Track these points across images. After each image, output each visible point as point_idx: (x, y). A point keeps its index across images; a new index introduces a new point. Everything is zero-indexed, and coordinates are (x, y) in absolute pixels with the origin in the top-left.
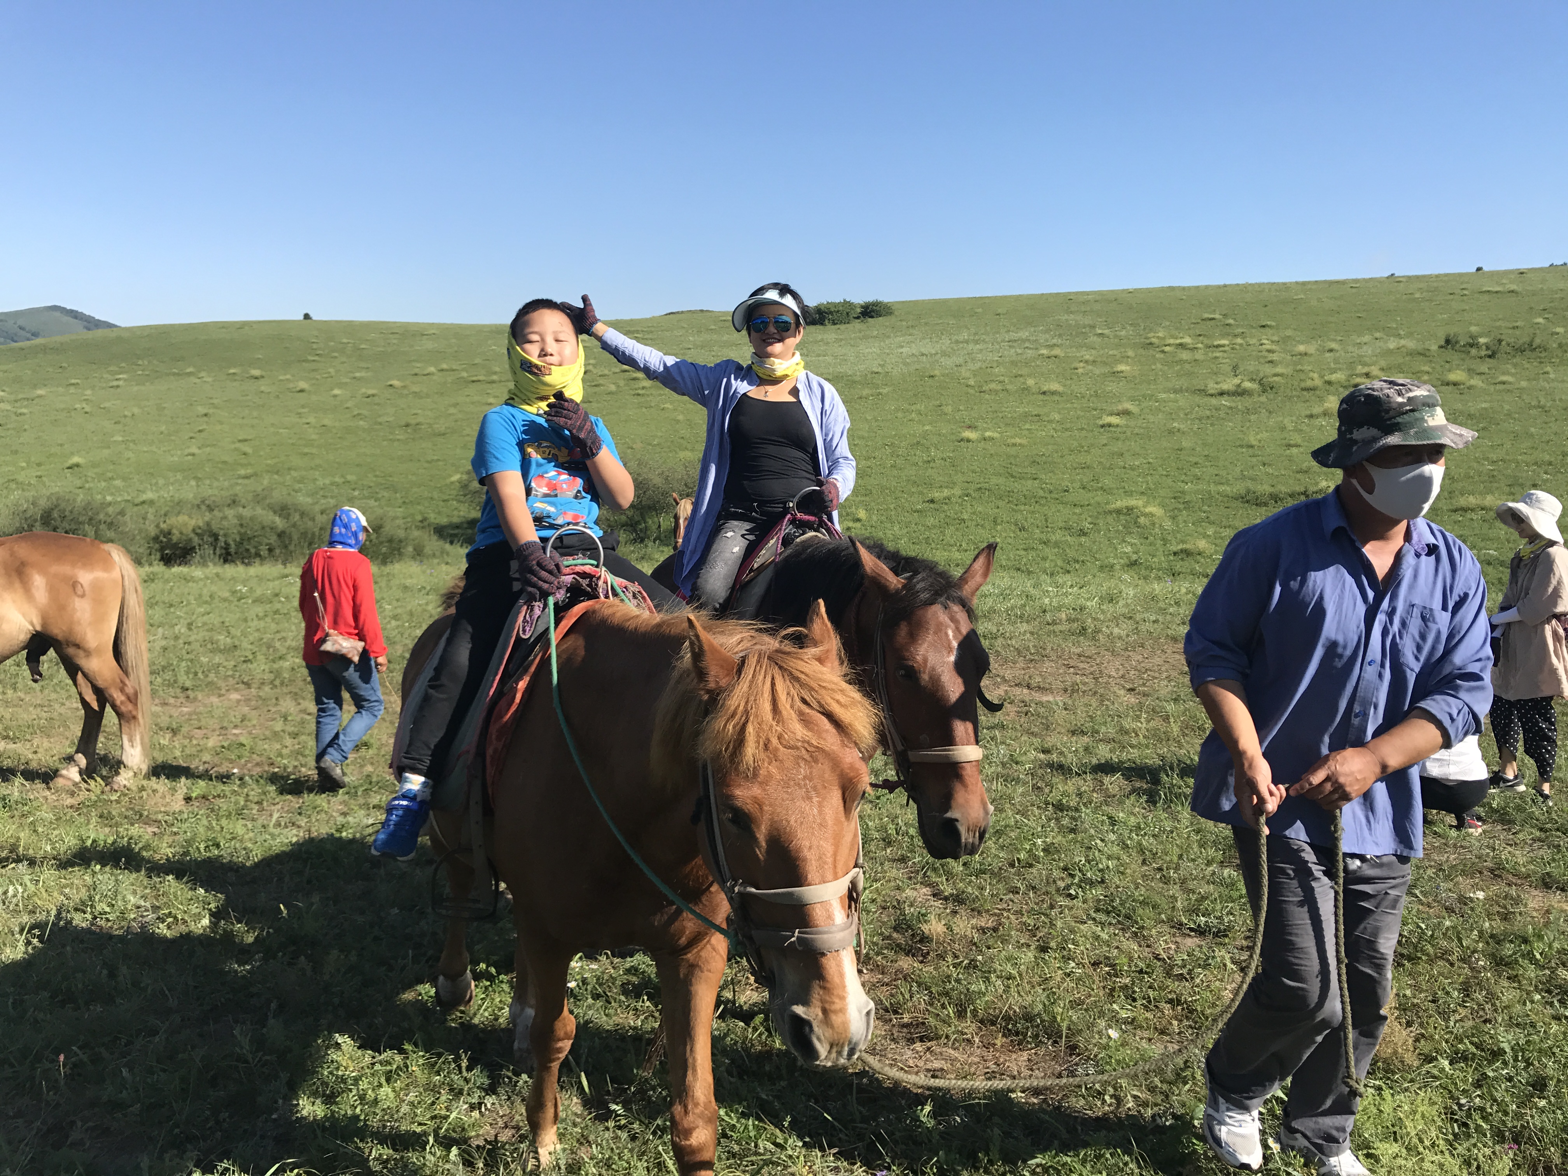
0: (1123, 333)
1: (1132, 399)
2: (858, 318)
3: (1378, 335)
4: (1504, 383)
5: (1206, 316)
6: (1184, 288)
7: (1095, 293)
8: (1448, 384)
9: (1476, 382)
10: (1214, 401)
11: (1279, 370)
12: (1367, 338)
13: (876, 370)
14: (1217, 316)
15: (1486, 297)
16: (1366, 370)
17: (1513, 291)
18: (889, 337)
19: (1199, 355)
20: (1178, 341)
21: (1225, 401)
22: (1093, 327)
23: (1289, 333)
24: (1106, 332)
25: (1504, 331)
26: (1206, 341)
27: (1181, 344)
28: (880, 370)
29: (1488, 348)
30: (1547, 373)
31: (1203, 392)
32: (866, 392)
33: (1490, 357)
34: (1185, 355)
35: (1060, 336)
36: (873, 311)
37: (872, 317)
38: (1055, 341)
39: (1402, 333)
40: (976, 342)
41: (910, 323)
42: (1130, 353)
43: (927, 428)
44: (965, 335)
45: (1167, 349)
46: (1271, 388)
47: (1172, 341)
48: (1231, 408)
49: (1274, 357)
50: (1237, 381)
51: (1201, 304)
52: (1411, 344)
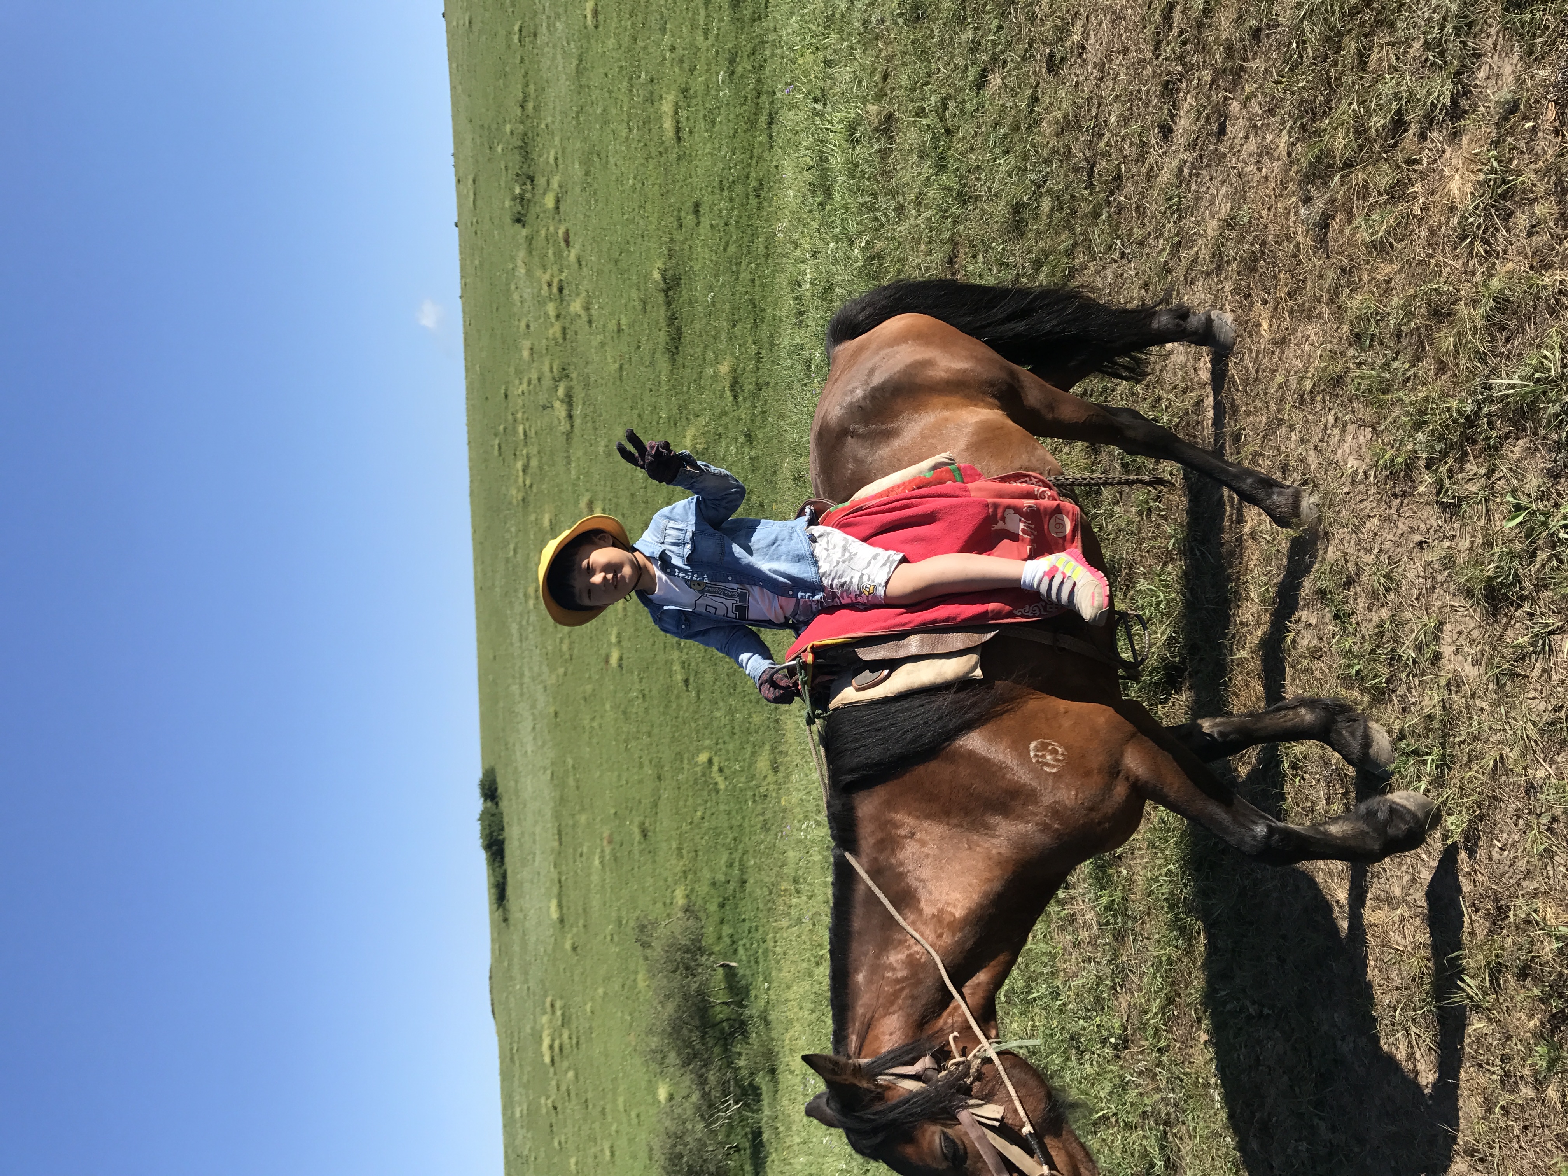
0: (513, 530)
1: (577, 502)
2: (497, 804)
3: (513, 287)
4: (556, 159)
5: (496, 453)
6: (471, 481)
7: (475, 566)
8: (557, 208)
9: (555, 185)
10: (578, 422)
11: (546, 368)
12: (516, 296)
13: (549, 777)
14: (497, 442)
15: (479, 203)
16: (545, 287)
17: (474, 181)
18: (516, 768)
19: (534, 450)
20: (521, 474)
21: (578, 411)
22: (507, 561)
23: (512, 370)
24: (512, 546)
25: (510, 176)
26: (520, 447)
27: (524, 471)
28: (549, 772)
31: (569, 435)
32: (571, 782)
34: (534, 463)
35: (516, 591)
36: (490, 788)
37: (496, 789)
38: (521, 595)
39: (511, 266)
40: (522, 675)
41: (503, 748)
42: (532, 517)
43: (608, 707)
44: (515, 688)
45: (528, 483)
46: (564, 369)
47: (521, 480)
48: (584, 404)
49: (534, 376)
50: (557, 404)
51: (486, 460)
52: (522, 254)
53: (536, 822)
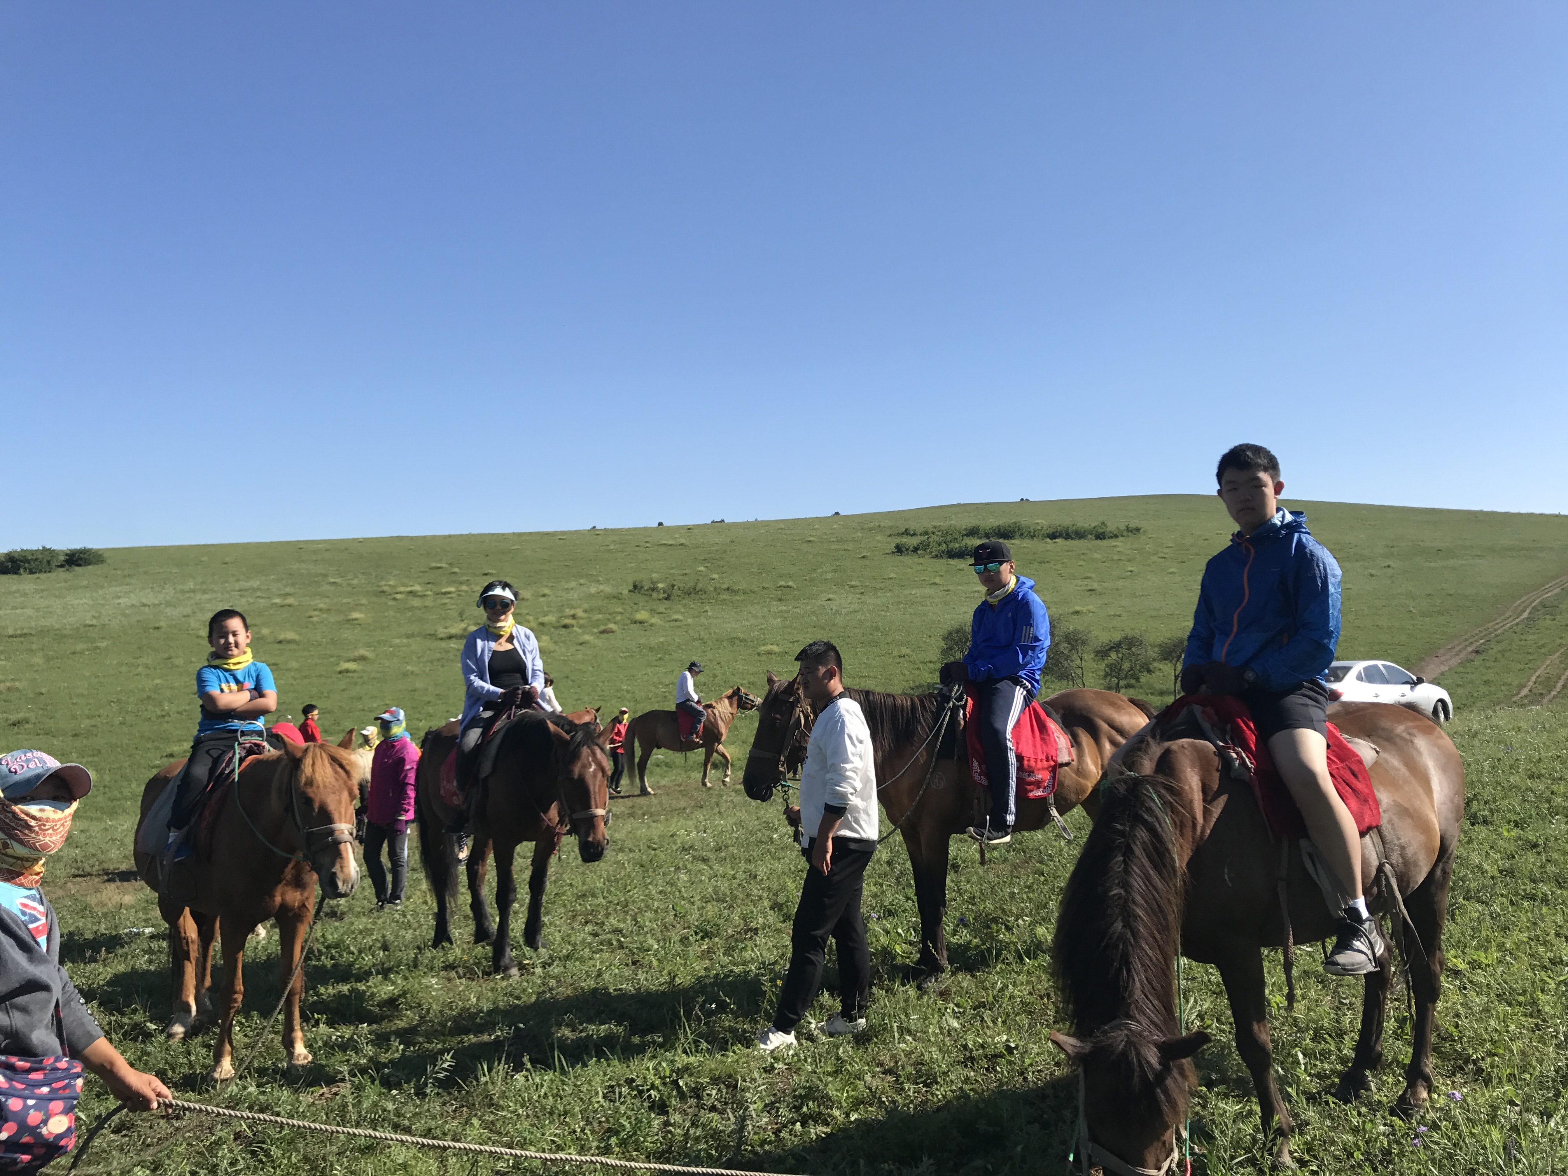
0: (355, 582)
1: (368, 645)
2: (62, 566)
3: (582, 581)
4: (676, 620)
5: (434, 565)
6: (411, 538)
7: (325, 542)
8: (635, 622)
9: (655, 620)
10: (443, 644)
12: (573, 584)
13: (88, 622)
14: (444, 565)
15: (663, 549)
16: (572, 612)
17: (682, 545)
18: (102, 587)
19: (428, 602)
20: (409, 589)
21: (453, 644)
22: (325, 576)
24: (338, 580)
25: (676, 578)
26: (435, 589)
27: (411, 592)
28: (94, 622)
29: (664, 592)
30: (706, 611)
31: (433, 636)
32: (79, 647)
33: (666, 599)
34: (416, 602)
35: (293, 585)
36: (80, 559)
37: (80, 565)
38: (288, 590)
39: (600, 579)
40: (204, 592)
41: (126, 572)
42: (364, 601)
43: (158, 681)
45: (398, 596)
47: (402, 589)
50: (463, 626)
51: (428, 553)
52: (607, 589)
53: (38, 610)
